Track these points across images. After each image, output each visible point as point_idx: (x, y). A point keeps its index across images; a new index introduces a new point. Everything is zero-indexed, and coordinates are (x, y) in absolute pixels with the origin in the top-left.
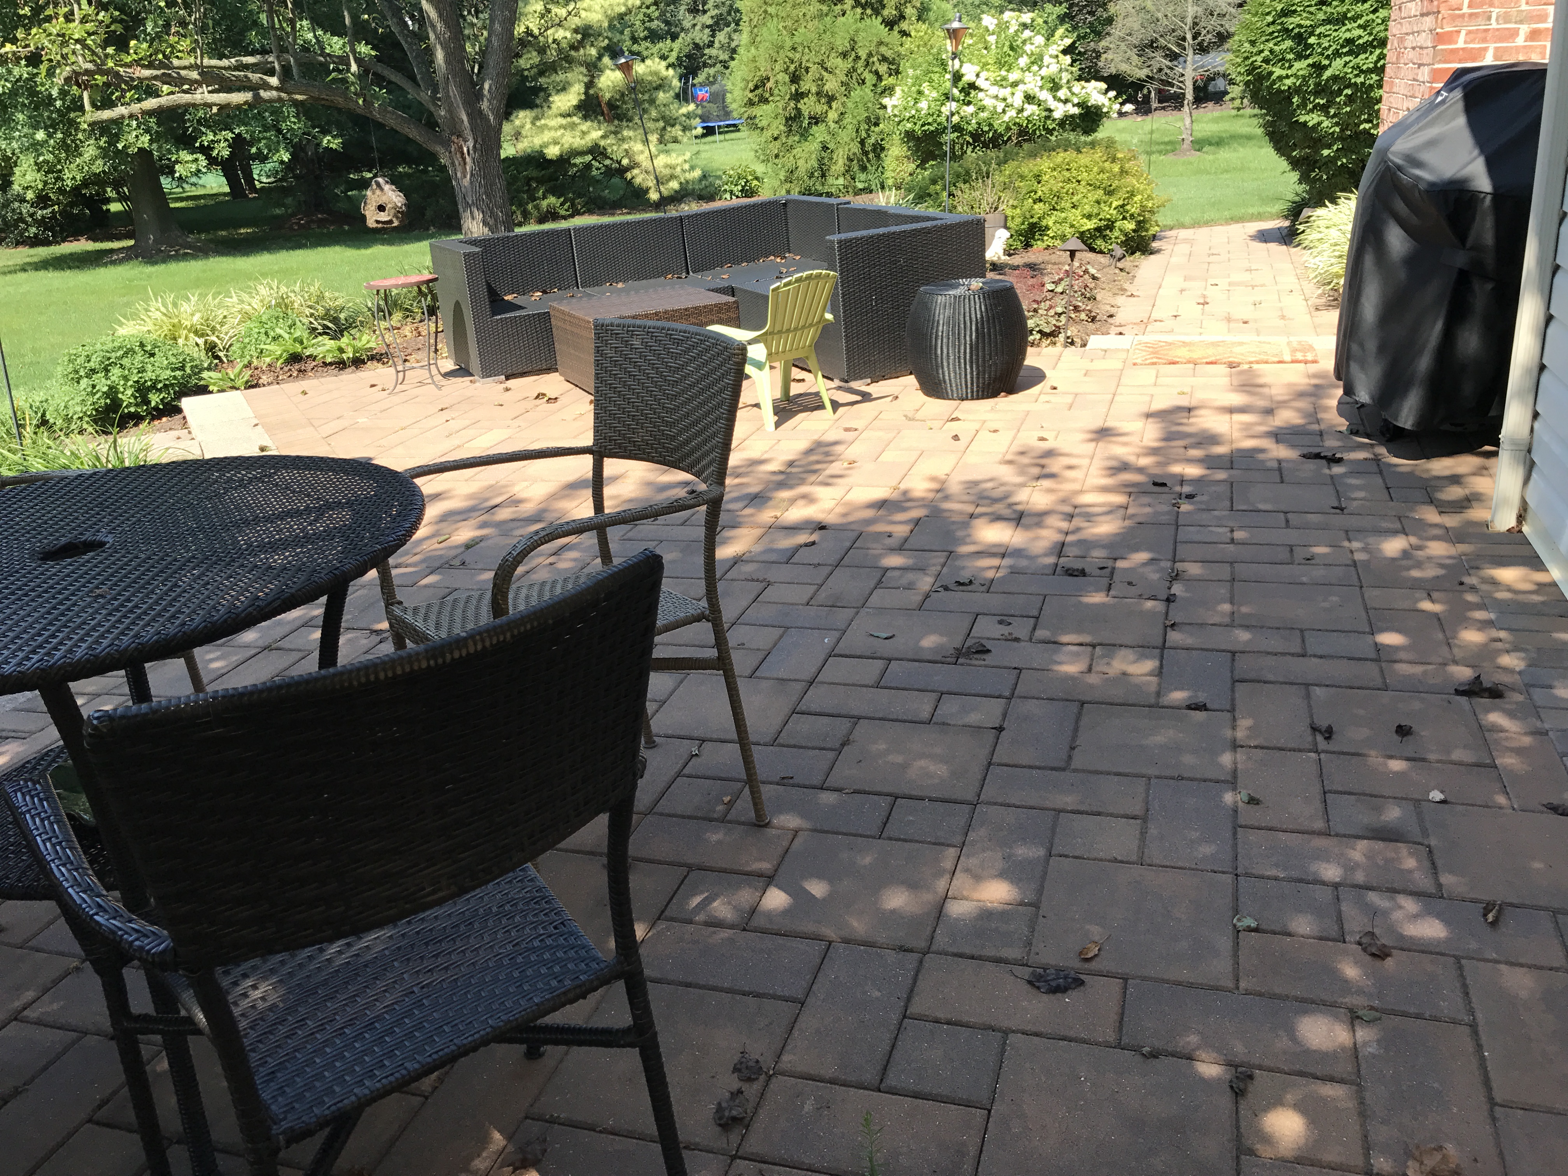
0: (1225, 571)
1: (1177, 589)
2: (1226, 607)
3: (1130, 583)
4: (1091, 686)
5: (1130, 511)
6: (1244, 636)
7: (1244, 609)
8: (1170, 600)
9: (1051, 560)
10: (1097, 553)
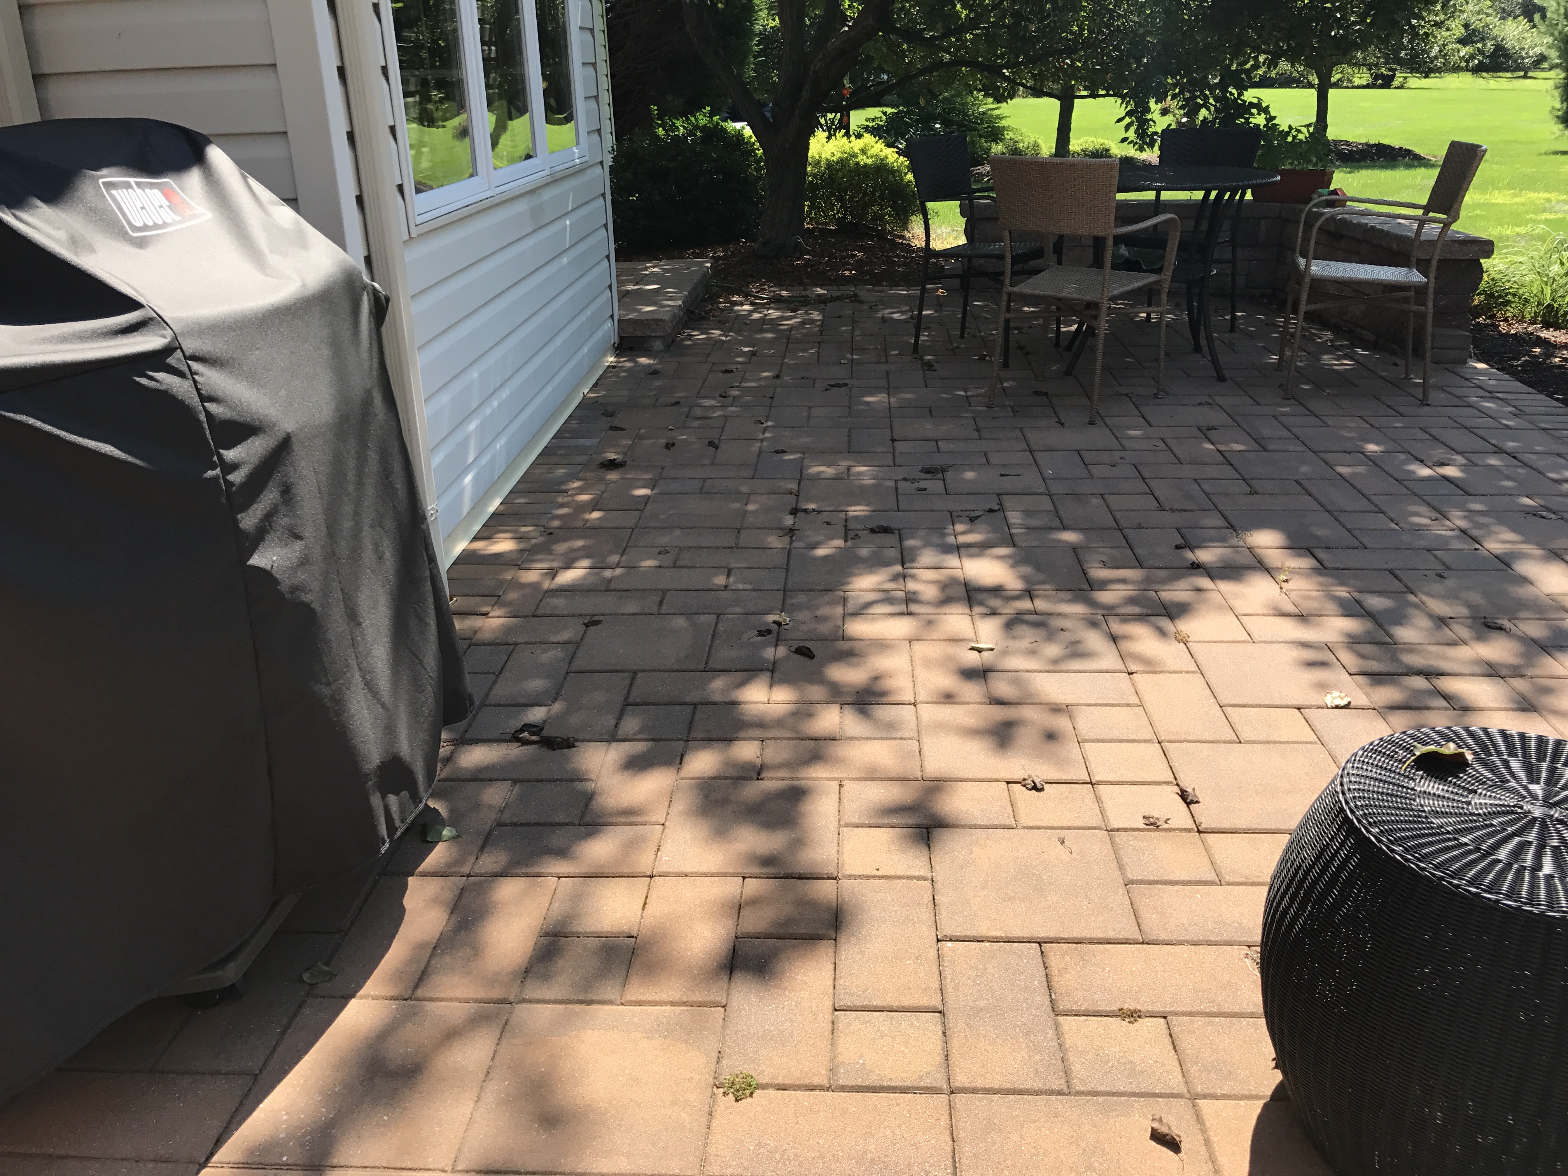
0: (745, 538)
1: (789, 521)
2: (751, 507)
3: (828, 523)
4: (844, 459)
5: (839, 610)
6: (744, 489)
7: (736, 506)
8: (794, 512)
9: (910, 543)
10: (864, 552)
